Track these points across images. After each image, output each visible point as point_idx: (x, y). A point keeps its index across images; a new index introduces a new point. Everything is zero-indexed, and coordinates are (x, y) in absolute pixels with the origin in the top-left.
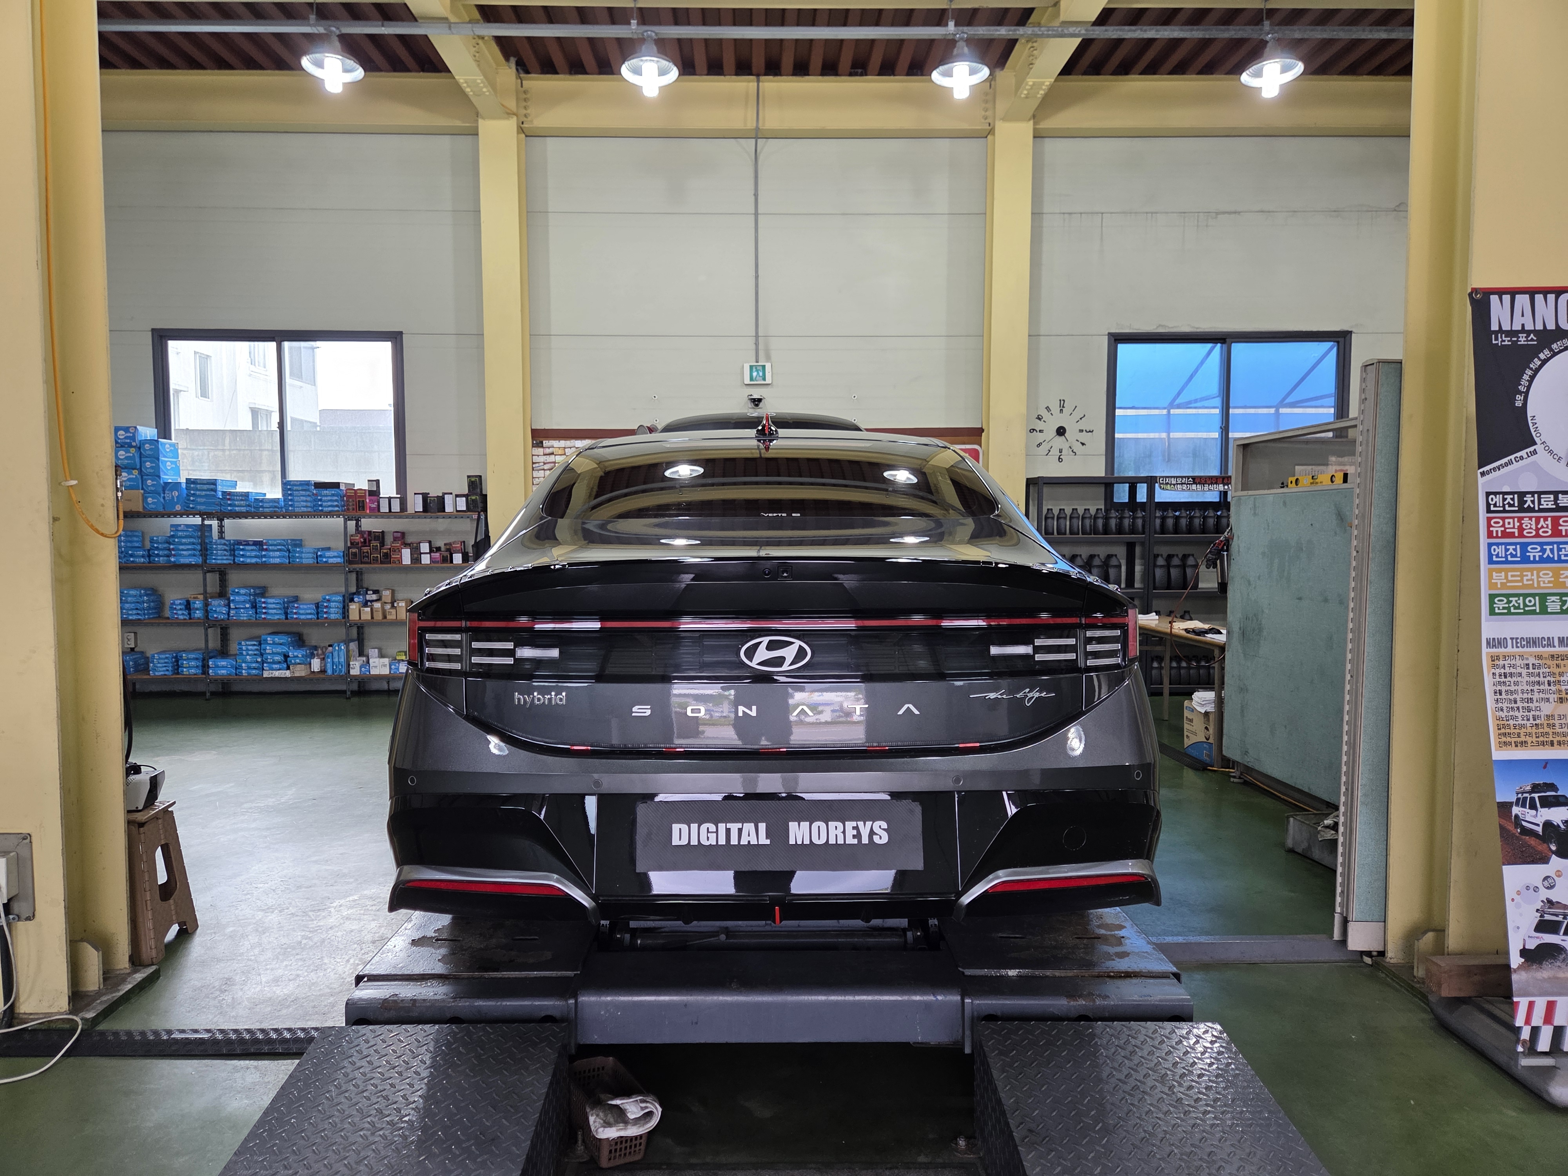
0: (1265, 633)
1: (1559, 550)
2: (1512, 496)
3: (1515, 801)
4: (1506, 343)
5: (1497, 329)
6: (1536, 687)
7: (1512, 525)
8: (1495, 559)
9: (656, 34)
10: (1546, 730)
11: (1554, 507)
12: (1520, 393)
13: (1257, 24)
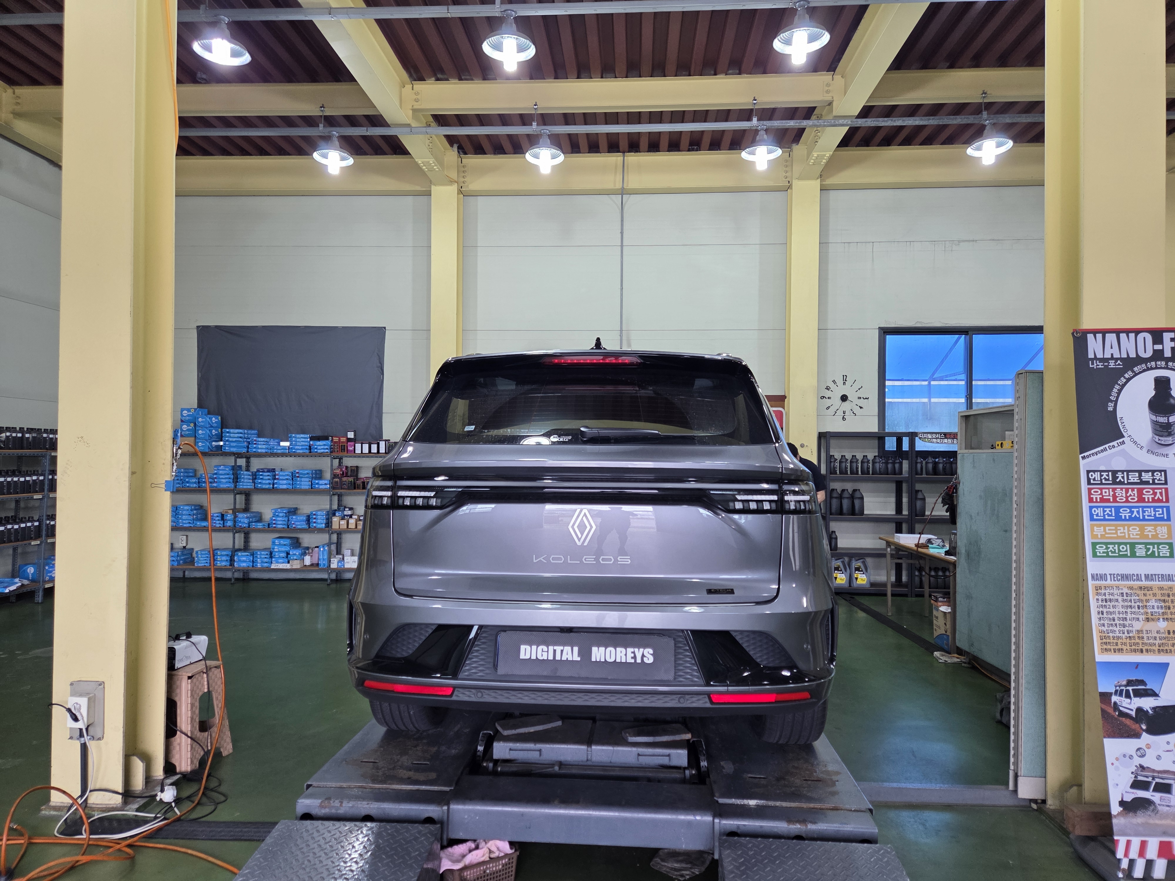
0: (983, 556)
1: (1144, 512)
2: (1107, 474)
3: (1114, 691)
4: (1100, 367)
5: (1093, 357)
6: (1129, 610)
7: (1108, 494)
8: (1095, 517)
10: (1137, 641)
11: (1139, 481)
12: (1111, 401)
13: (978, 114)
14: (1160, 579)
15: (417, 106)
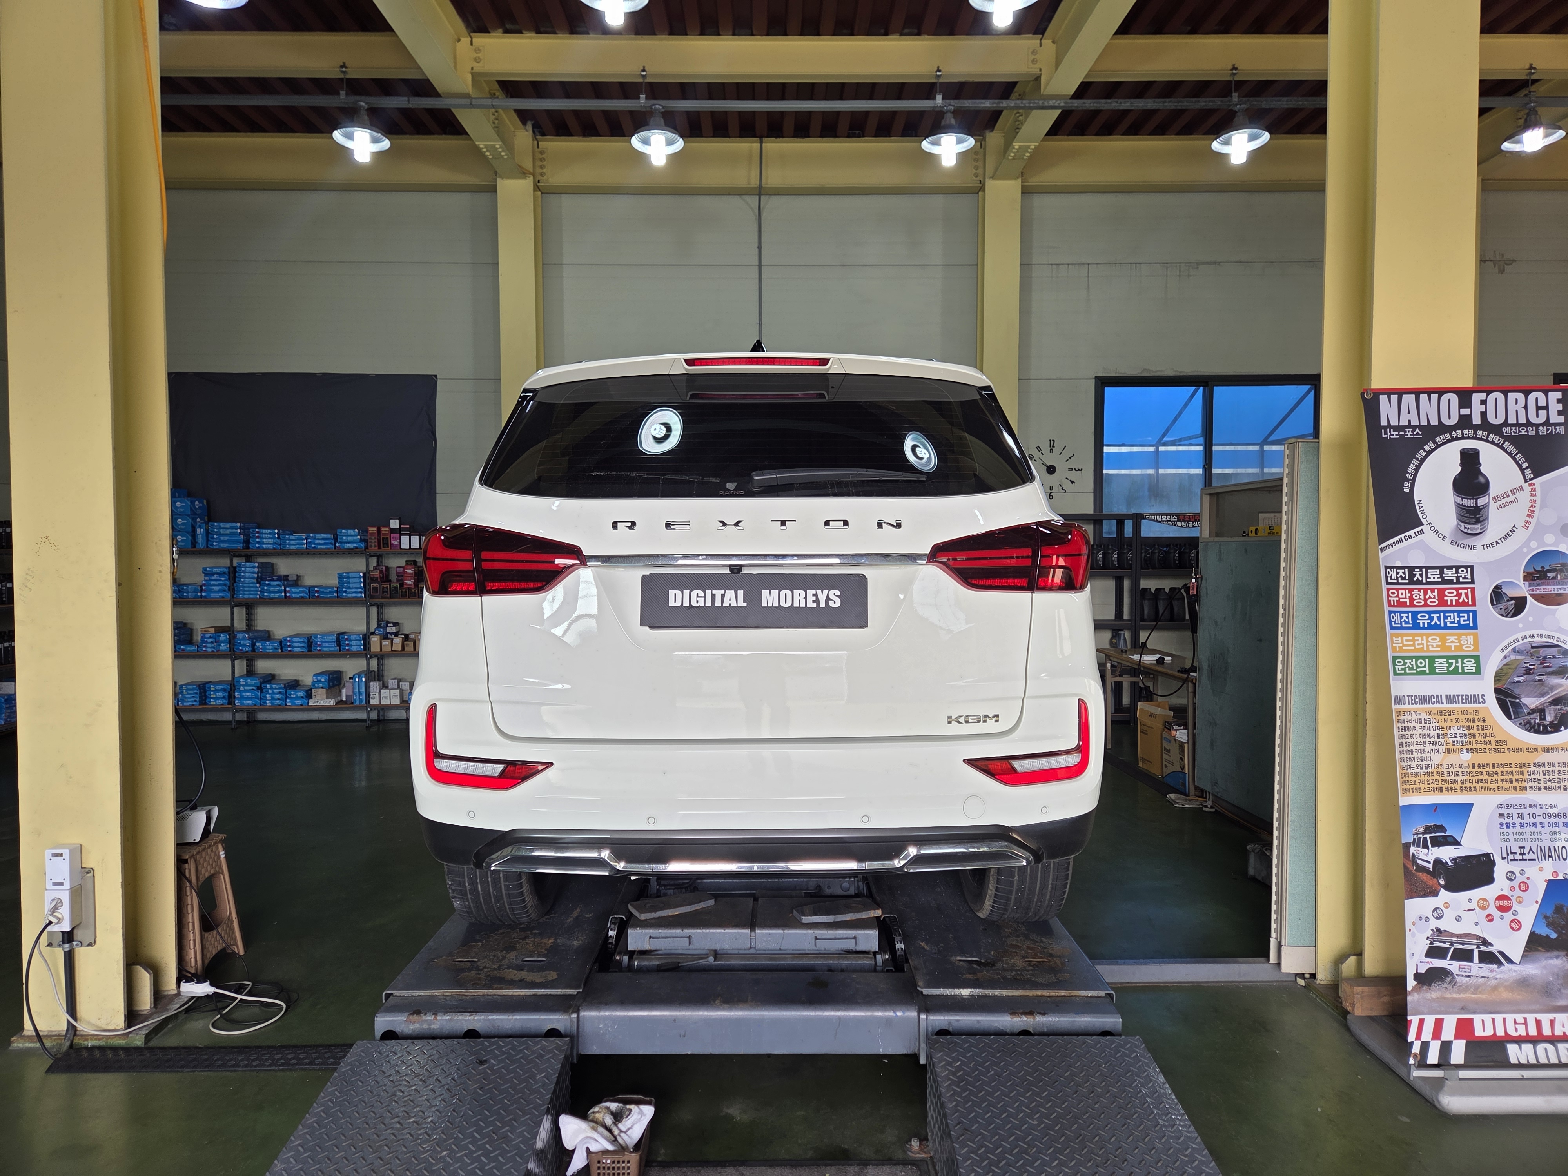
0: (1231, 672)
1: (1445, 618)
2: (1403, 570)
3: (1412, 841)
4: (1395, 437)
5: (1386, 425)
6: (1428, 739)
9: (663, 107)
10: (1436, 777)
11: (1440, 580)
12: (1408, 480)
14: (1464, 701)
15: (478, 68)
